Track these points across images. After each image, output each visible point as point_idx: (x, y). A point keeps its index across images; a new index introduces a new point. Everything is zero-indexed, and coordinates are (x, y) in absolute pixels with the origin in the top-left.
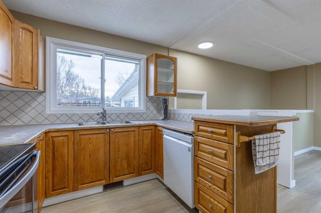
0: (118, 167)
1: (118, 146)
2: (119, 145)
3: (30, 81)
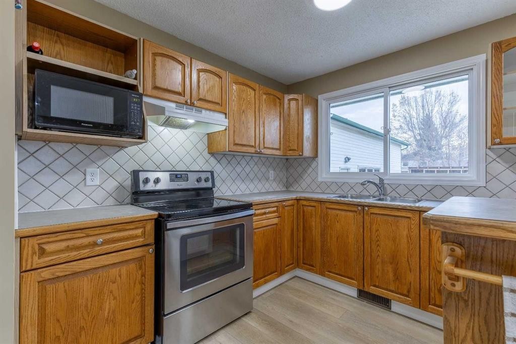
0: (377, 271)
1: (377, 237)
2: (378, 235)
3: (296, 148)
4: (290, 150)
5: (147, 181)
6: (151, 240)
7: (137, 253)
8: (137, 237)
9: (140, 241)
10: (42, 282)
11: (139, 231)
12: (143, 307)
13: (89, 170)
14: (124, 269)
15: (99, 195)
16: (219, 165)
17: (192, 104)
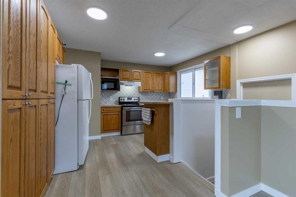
3: (167, 89)
4: (166, 90)
5: (121, 99)
6: (120, 111)
7: (118, 113)
8: (117, 110)
9: (118, 111)
10: (103, 115)
11: (118, 109)
12: (119, 124)
13: (110, 97)
14: (115, 115)
15: (112, 102)
16: (142, 95)
17: (131, 81)
